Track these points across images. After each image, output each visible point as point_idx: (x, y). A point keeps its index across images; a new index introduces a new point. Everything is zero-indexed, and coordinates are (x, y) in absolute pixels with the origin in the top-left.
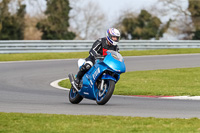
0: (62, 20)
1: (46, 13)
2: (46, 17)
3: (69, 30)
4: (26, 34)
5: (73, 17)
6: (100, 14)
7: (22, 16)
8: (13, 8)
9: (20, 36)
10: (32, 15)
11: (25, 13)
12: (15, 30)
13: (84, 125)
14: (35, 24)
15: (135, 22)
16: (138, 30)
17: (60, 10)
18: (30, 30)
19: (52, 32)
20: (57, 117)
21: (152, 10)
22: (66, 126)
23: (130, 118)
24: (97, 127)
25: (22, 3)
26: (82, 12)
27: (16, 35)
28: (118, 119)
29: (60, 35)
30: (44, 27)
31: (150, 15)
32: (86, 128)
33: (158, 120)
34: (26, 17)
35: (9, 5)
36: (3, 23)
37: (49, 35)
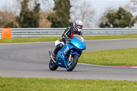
0: (65, 14)
1: (54, 9)
2: (54, 12)
3: (70, 21)
4: (41, 24)
5: (73, 12)
6: (91, 10)
7: (38, 11)
8: (31, 6)
9: (36, 25)
10: (44, 11)
11: (40, 9)
12: (32, 21)
13: (80, 86)
14: (47, 17)
15: (115, 15)
16: (117, 21)
17: (64, 7)
18: (43, 21)
19: (58, 23)
21: (126, 8)
23: (111, 81)
24: (89, 87)
25: (38, 2)
26: (79, 9)
27: (33, 25)
28: (103, 82)
29: (64, 25)
30: (52, 19)
31: (125, 11)
32: (81, 88)
33: (130, 82)
34: (40, 12)
35: (28, 4)
36: (24, 16)
37: (56, 25)
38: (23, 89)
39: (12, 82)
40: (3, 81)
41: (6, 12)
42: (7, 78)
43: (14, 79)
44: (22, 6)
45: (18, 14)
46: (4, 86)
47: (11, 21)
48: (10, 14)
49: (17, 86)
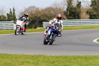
1: (91, 6)
2: (91, 8)
4: (82, 16)
7: (80, 8)
8: (74, 4)
9: (79, 18)
10: (84, 7)
11: (81, 6)
12: (76, 14)
14: (86, 11)
17: (98, 4)
18: (83, 14)
19: (94, 15)
20: (96, 57)
25: (79, 1)
27: (77, 17)
29: (98, 17)
30: (90, 13)
34: (81, 8)
36: (70, 11)
37: (93, 17)
38: (68, 64)
39: (60, 59)
40: (53, 59)
41: (57, 8)
42: (57, 57)
43: (61, 57)
44: (68, 4)
45: (65, 10)
46: (54, 62)
48: (60, 9)
49: (63, 62)
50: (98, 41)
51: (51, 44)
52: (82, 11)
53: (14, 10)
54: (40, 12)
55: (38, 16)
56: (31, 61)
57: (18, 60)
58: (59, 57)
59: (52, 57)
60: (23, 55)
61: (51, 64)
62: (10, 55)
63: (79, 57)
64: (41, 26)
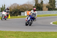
0: (53, 5)
1: (49, 3)
2: (49, 4)
3: (56, 8)
4: (44, 9)
5: (56, 4)
7: (42, 4)
8: (39, 2)
9: (42, 10)
10: (45, 4)
11: (43, 3)
12: (40, 8)
14: (46, 6)
17: (53, 2)
18: (45, 8)
20: (52, 32)
22: (54, 35)
27: (41, 9)
30: (48, 7)
34: (43, 4)
36: (37, 6)
37: (50, 9)
41: (29, 5)
42: (29, 32)
44: (36, 2)
45: (34, 5)
46: (28, 35)
47: (31, 8)
48: (31, 5)
49: (33, 36)
50: (53, 23)
51: (30, 25)
52: (44, 6)
53: (5, 6)
54: (19, 7)
55: (18, 9)
56: (15, 35)
57: (7, 34)
58: (31, 33)
59: (27, 32)
60: (10, 31)
61: (26, 37)
62: (2, 31)
63: (42, 33)
64: (20, 14)
